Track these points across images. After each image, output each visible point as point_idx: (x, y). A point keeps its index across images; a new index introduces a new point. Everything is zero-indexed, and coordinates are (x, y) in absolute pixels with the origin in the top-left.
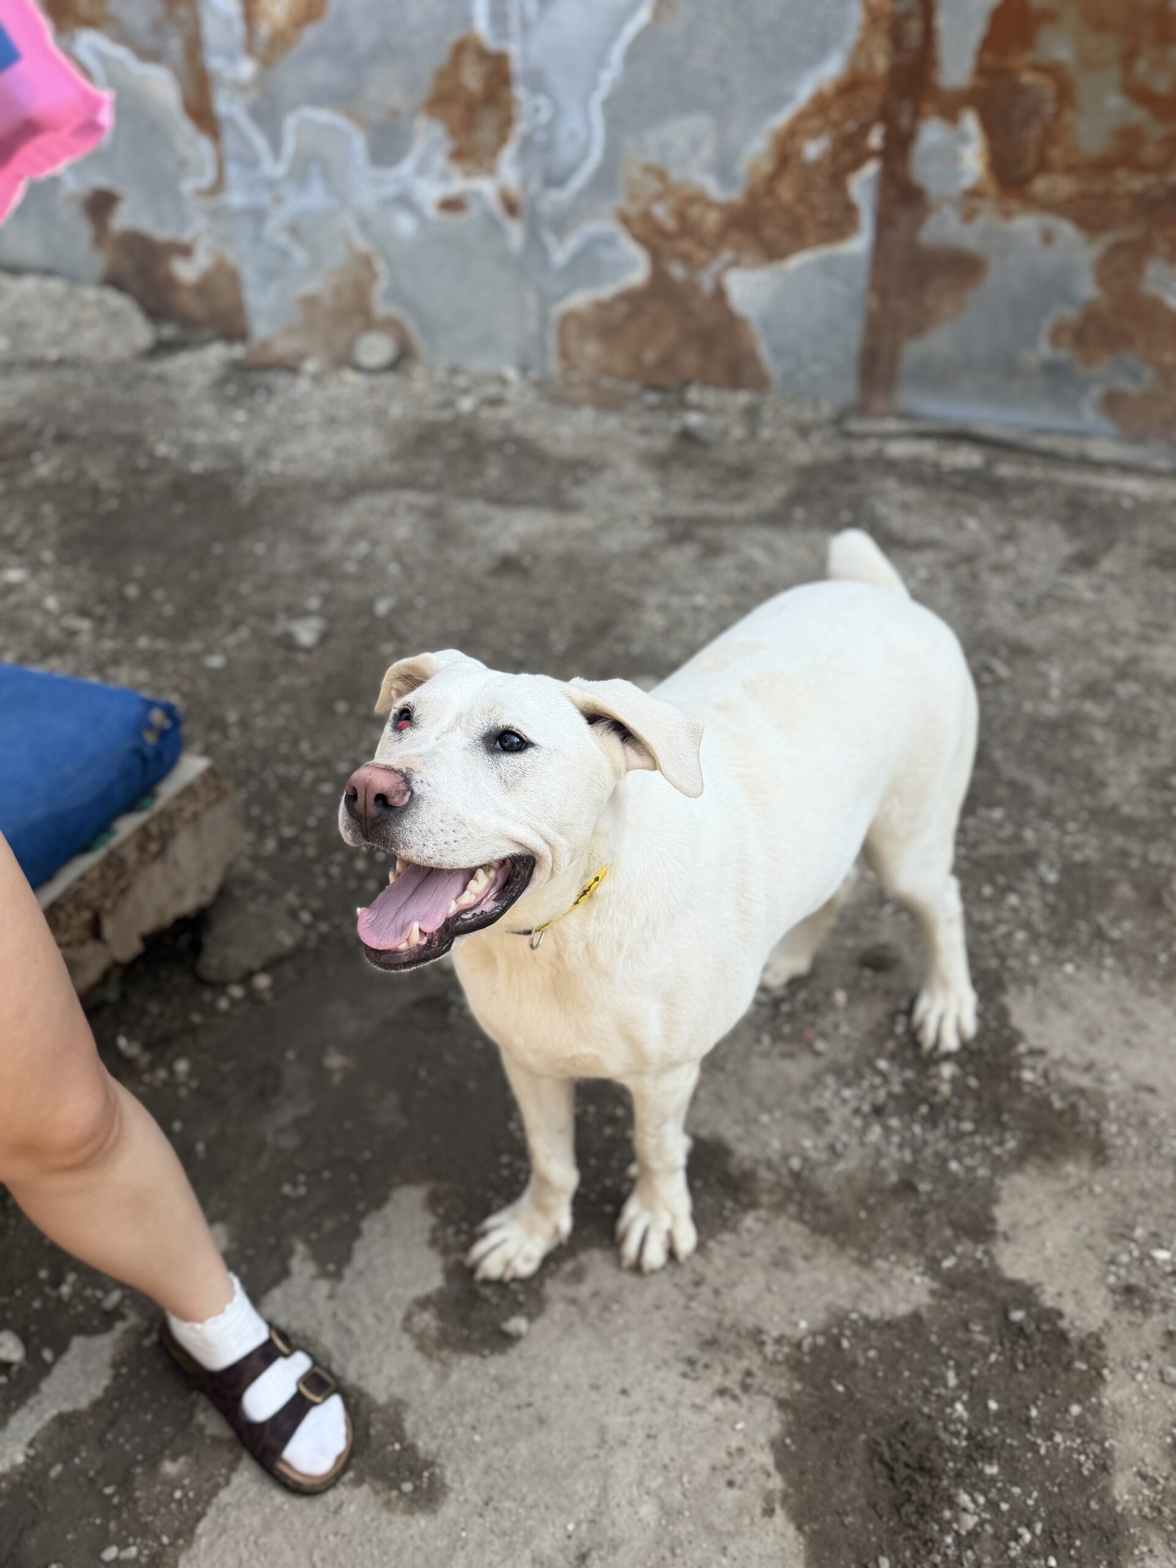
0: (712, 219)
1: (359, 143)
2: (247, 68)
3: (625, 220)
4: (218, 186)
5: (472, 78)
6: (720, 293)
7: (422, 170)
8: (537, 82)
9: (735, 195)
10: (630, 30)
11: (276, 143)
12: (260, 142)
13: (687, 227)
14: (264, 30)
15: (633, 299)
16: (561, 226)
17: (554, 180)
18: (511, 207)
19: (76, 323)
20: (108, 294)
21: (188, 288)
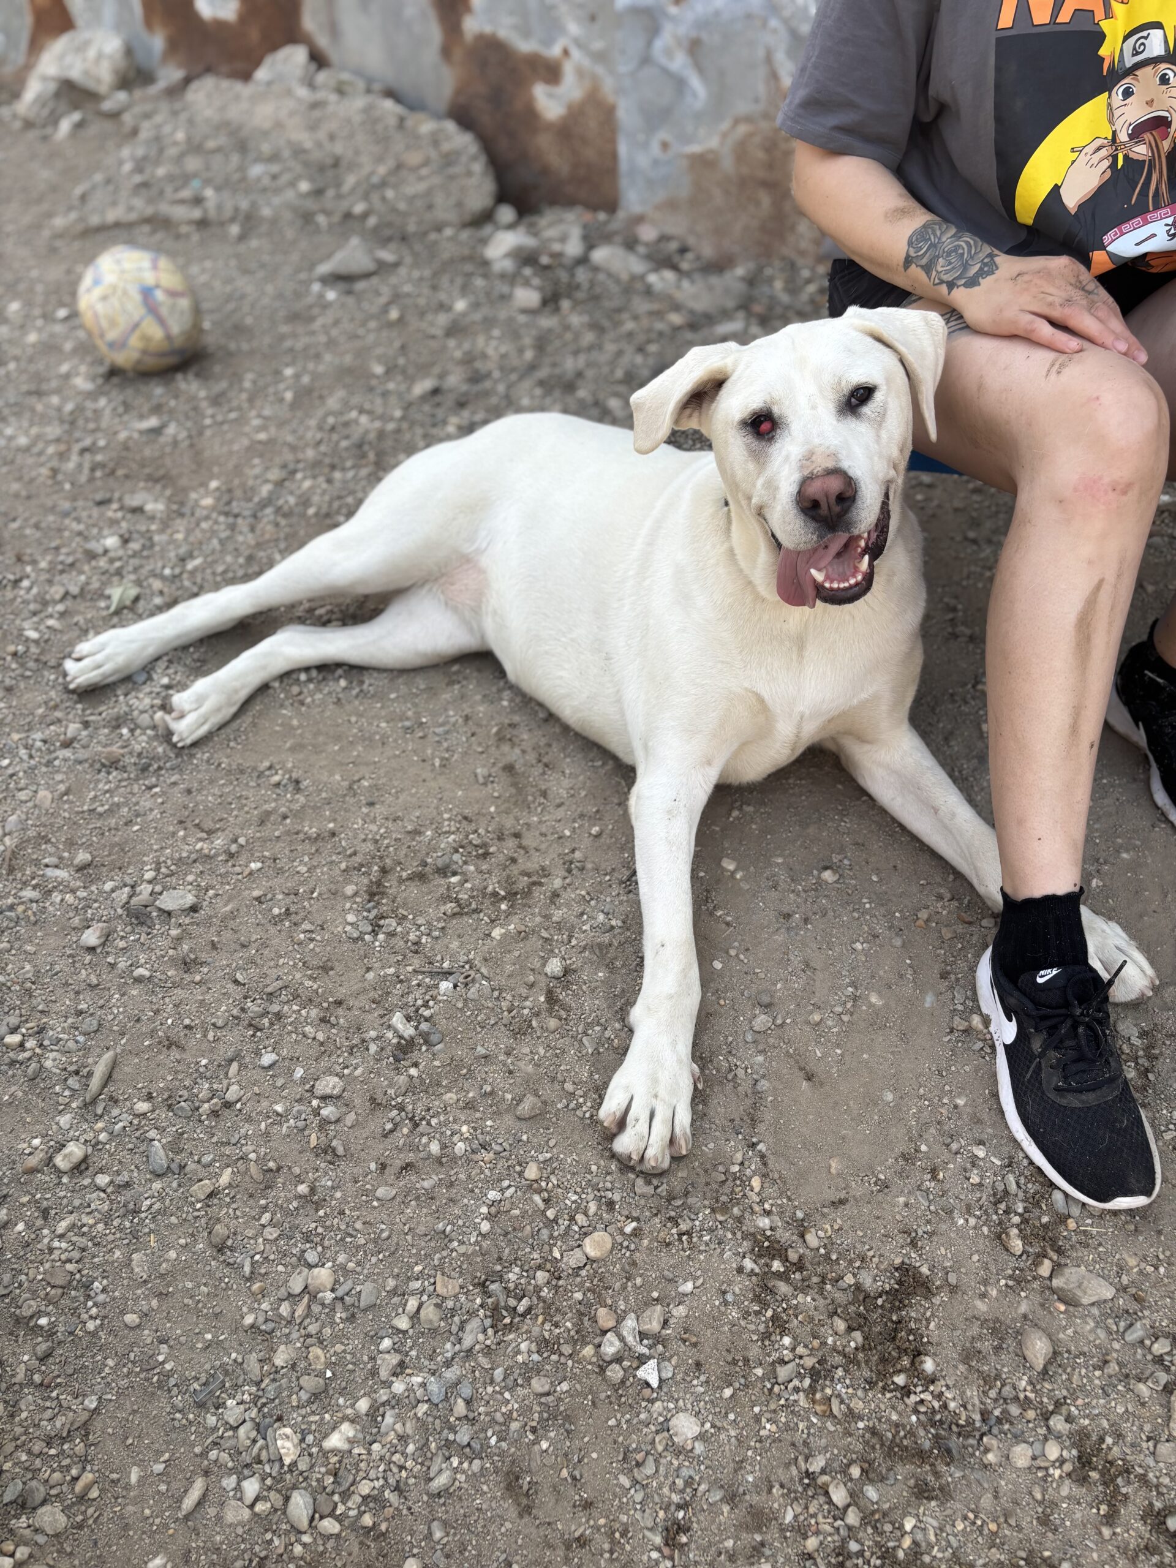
19: (399, 166)
20: (450, 126)
21: (549, 126)
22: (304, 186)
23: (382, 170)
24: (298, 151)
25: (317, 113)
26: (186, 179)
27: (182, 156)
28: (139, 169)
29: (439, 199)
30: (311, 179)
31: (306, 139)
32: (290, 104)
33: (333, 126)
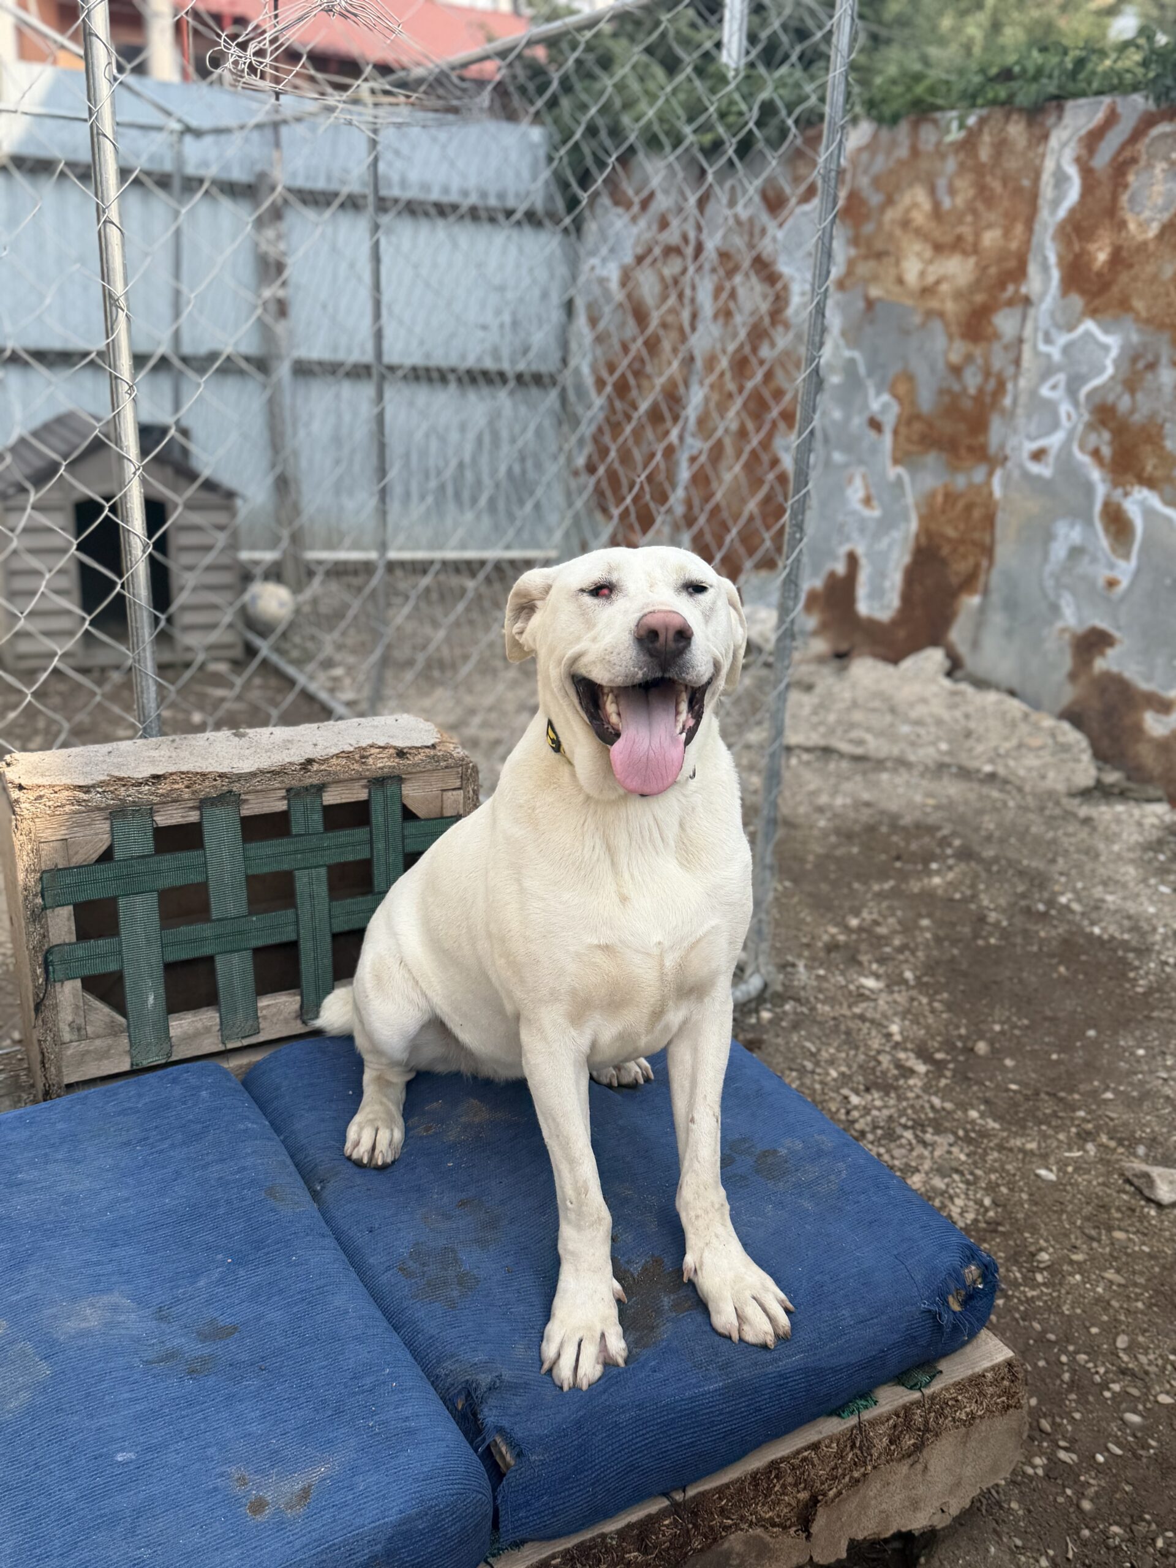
19: (1020, 746)
20: (1066, 726)
21: (1151, 740)
22: (944, 746)
23: (1007, 745)
24: (939, 722)
25: (958, 699)
26: (852, 726)
27: (849, 710)
28: (815, 712)
29: (1051, 775)
30: (950, 742)
31: (946, 715)
32: (934, 688)
33: (970, 709)
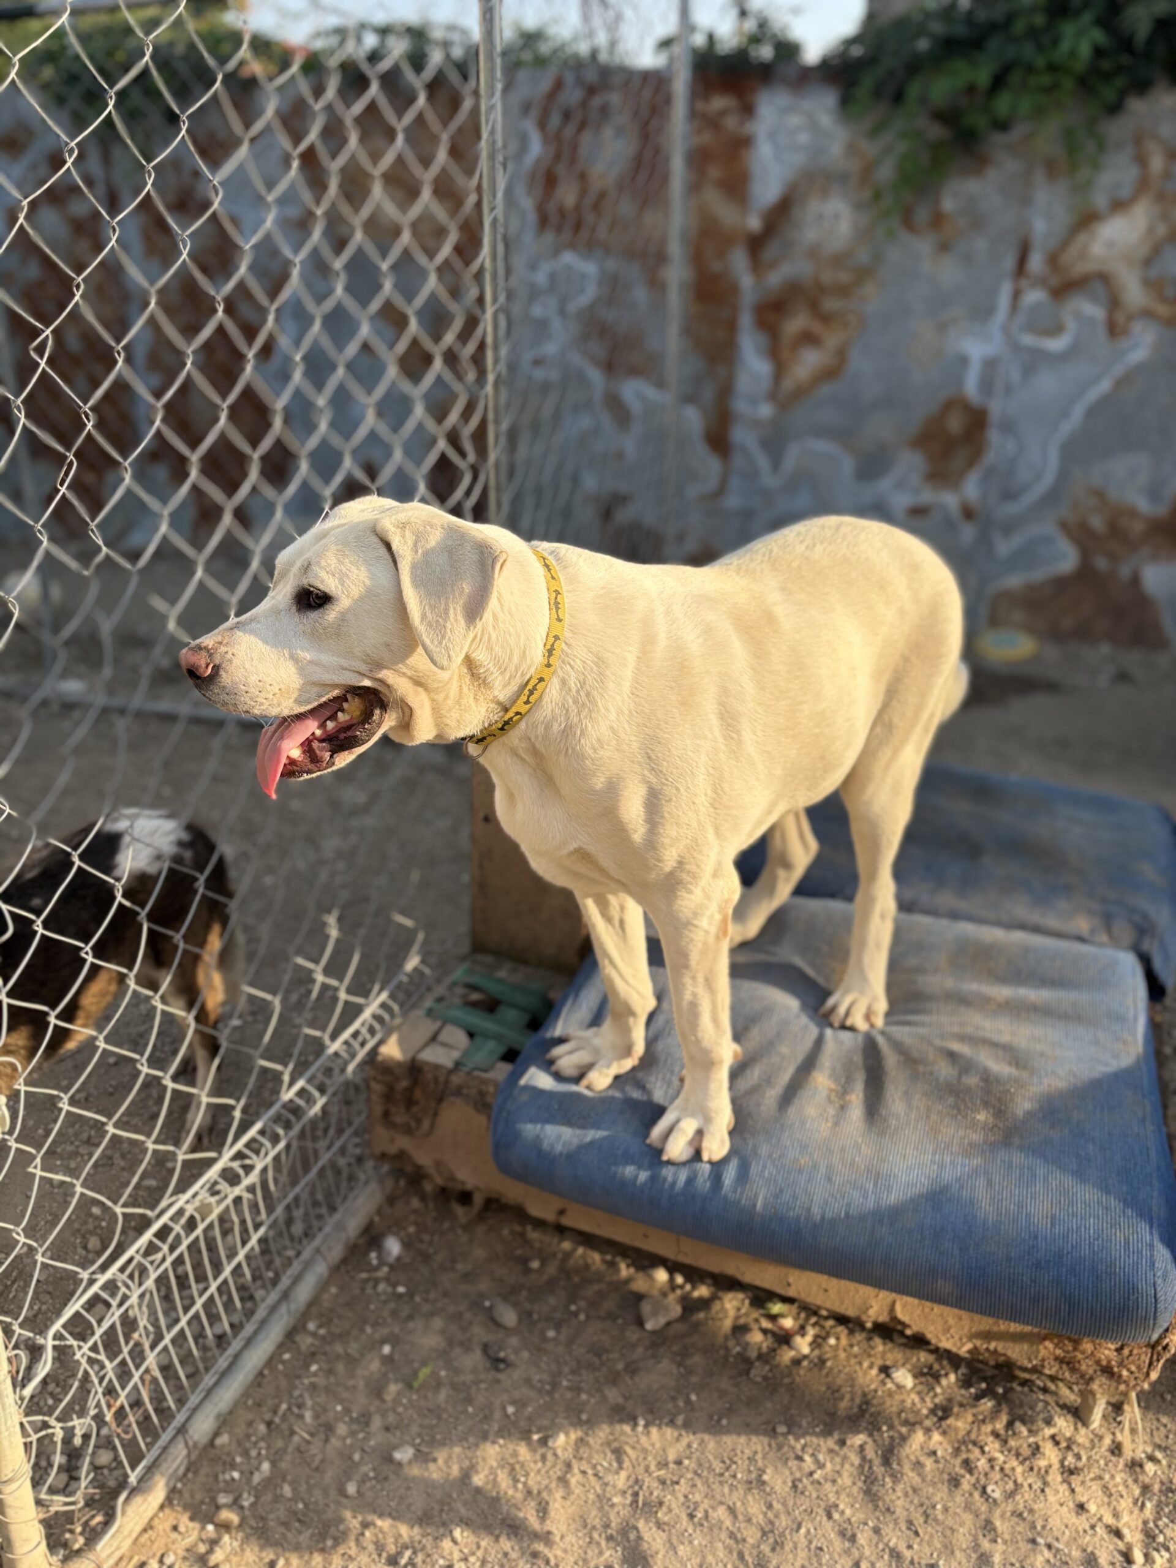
0: (1138, 527)
1: (848, 465)
2: (766, 411)
3: (1064, 526)
4: (721, 490)
5: (955, 424)
6: (1136, 580)
7: (900, 485)
8: (1008, 427)
9: (1161, 510)
10: (1094, 394)
11: (776, 464)
12: (763, 461)
13: (1115, 531)
14: (788, 384)
15: (1061, 584)
16: (1008, 528)
17: (1010, 495)
18: (968, 513)
